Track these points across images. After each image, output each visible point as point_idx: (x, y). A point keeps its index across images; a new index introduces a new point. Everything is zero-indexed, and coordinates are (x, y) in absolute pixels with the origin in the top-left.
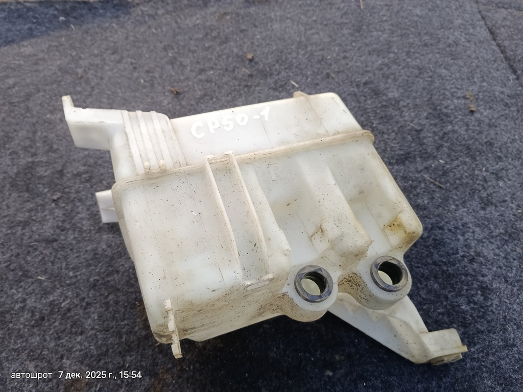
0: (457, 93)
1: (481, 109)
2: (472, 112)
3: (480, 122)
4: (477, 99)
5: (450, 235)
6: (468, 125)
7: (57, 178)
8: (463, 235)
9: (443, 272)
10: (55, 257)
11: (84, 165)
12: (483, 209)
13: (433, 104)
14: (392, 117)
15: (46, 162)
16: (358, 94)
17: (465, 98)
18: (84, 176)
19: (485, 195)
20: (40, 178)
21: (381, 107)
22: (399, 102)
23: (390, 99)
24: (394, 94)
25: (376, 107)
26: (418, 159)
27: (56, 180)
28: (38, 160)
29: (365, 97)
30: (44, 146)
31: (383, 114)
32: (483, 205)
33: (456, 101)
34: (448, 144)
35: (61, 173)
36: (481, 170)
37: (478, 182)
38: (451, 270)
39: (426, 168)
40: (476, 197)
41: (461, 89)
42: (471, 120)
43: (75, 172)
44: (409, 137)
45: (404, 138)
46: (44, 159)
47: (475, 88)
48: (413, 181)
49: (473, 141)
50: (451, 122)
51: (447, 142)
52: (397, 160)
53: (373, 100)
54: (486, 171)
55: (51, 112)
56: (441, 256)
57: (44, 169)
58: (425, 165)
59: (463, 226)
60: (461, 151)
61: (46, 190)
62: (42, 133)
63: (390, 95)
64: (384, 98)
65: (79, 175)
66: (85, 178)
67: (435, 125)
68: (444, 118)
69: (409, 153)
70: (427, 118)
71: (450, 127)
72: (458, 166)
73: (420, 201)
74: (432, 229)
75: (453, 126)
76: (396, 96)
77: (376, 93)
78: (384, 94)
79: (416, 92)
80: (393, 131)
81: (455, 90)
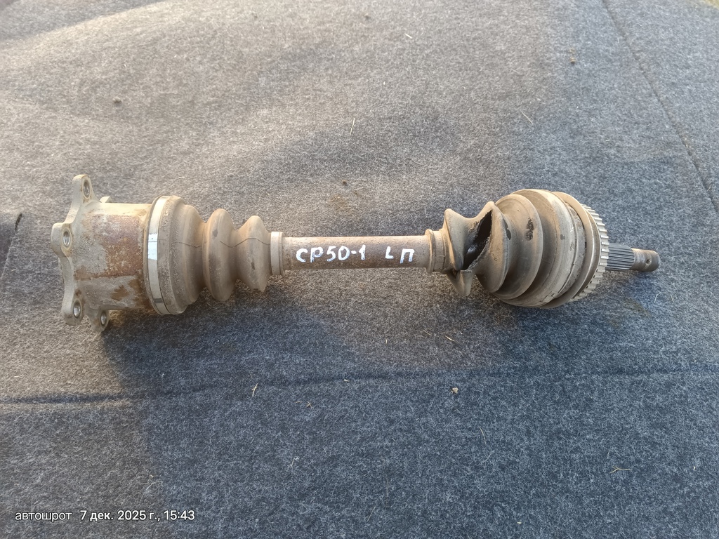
0: (560, 48)
1: (582, 62)
2: (573, 63)
3: (579, 72)
4: (579, 54)
5: (538, 155)
6: (566, 73)
7: (188, 107)
8: (550, 155)
9: (530, 180)
10: (192, 163)
11: (213, 97)
12: (573, 138)
13: (536, 56)
14: (498, 65)
15: (177, 94)
16: (467, 46)
17: (567, 52)
18: (213, 105)
19: (575, 127)
20: (173, 107)
21: (488, 57)
22: (505, 53)
23: (496, 51)
24: (501, 47)
25: (484, 56)
26: (518, 97)
27: (188, 109)
28: (169, 92)
29: (474, 48)
30: (174, 82)
31: (489, 62)
32: (572, 135)
33: (558, 54)
34: (547, 87)
35: (192, 102)
36: (575, 108)
37: (570, 117)
38: (537, 179)
39: (523, 104)
40: (566, 128)
41: (564, 45)
42: (571, 69)
43: (205, 102)
44: (512, 81)
45: (506, 81)
46: (176, 92)
47: (579, 46)
48: (511, 113)
49: (570, 85)
50: (551, 71)
51: (545, 85)
52: (499, 97)
53: (481, 51)
54: (579, 109)
55: (178, 53)
56: (530, 169)
57: (176, 100)
58: (523, 101)
59: (551, 149)
60: (557, 93)
61: (179, 117)
62: (171, 71)
63: (498, 48)
64: (491, 50)
65: (209, 104)
66: (214, 107)
67: (536, 72)
68: (546, 67)
69: (510, 92)
70: (529, 66)
71: (549, 74)
72: (553, 104)
73: (515, 129)
74: (524, 149)
75: (553, 74)
76: (503, 48)
77: (484, 46)
78: (492, 47)
79: (522, 46)
80: (497, 75)
81: (558, 45)
